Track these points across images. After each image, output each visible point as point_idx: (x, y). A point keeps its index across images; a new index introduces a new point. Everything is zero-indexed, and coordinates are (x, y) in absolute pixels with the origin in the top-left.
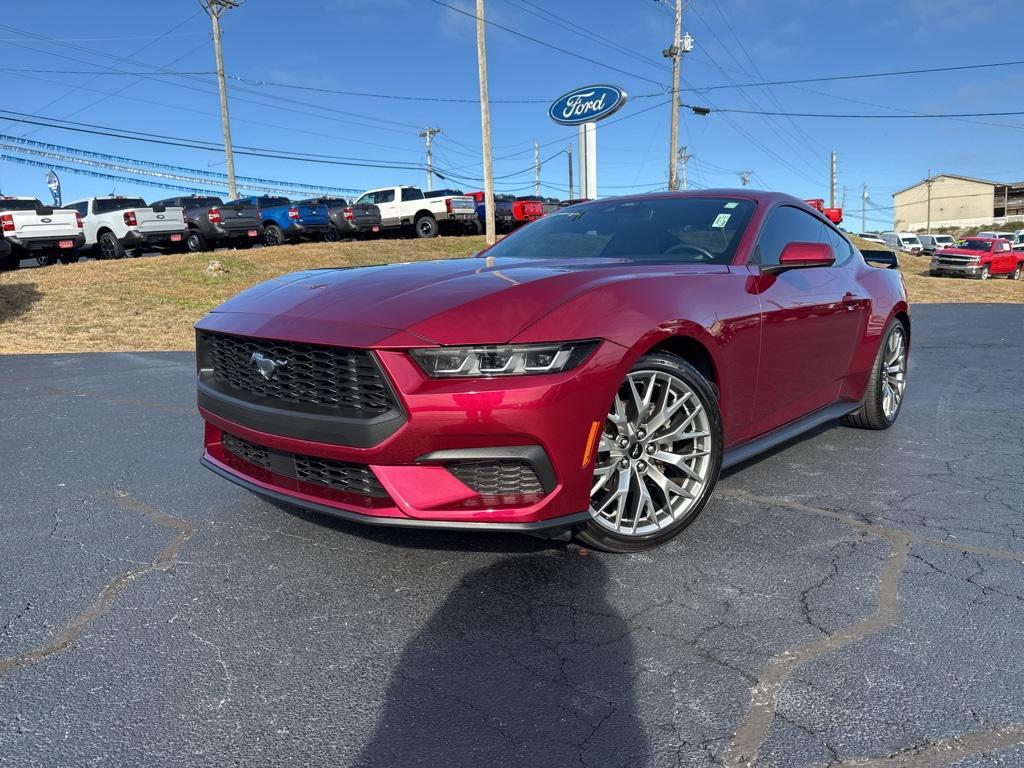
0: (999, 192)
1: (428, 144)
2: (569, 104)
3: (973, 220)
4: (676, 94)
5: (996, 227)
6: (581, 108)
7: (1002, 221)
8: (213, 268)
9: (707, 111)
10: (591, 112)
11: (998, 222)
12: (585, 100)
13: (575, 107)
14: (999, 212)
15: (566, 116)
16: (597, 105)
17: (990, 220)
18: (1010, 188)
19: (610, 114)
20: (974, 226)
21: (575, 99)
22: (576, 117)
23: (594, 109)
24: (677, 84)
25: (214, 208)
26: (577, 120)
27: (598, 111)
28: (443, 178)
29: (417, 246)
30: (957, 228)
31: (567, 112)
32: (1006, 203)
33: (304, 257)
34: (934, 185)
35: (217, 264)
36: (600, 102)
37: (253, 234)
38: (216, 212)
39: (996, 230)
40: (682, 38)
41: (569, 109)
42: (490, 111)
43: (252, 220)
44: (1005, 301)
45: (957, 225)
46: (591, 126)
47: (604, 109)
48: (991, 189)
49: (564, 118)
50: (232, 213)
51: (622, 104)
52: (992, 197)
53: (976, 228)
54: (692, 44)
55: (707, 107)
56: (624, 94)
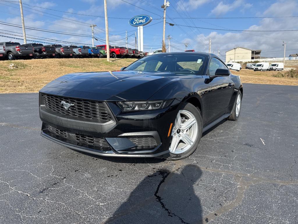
0: (253, 52)
1: (92, 29)
2: (135, 20)
3: (246, 60)
4: (165, 19)
5: (251, 62)
6: (138, 21)
7: (253, 60)
8: (11, 66)
9: (174, 25)
10: (141, 23)
11: (252, 61)
12: (140, 19)
13: (137, 21)
14: (253, 58)
15: (134, 24)
16: (143, 21)
17: (250, 60)
18: (255, 52)
19: (147, 24)
20: (246, 62)
21: (137, 19)
22: (137, 24)
23: (143, 22)
24: (165, 16)
25: (18, 46)
26: (137, 25)
27: (143, 23)
28: (97, 40)
29: (84, 61)
30: (242, 62)
31: (134, 22)
32: (254, 56)
33: (45, 63)
34: (236, 50)
35: (13, 65)
36: (144, 20)
37: (31, 55)
38: (18, 47)
39: (252, 63)
40: (166, 3)
41: (135, 21)
42: (108, 20)
43: (30, 51)
44: (251, 83)
45: (242, 61)
46: (142, 27)
47: (145, 22)
48: (251, 51)
49: (133, 24)
50: (24, 48)
51: (150, 21)
52: (251, 54)
53: (247, 62)
54: (169, 4)
55: (173, 24)
56: (151, 18)
